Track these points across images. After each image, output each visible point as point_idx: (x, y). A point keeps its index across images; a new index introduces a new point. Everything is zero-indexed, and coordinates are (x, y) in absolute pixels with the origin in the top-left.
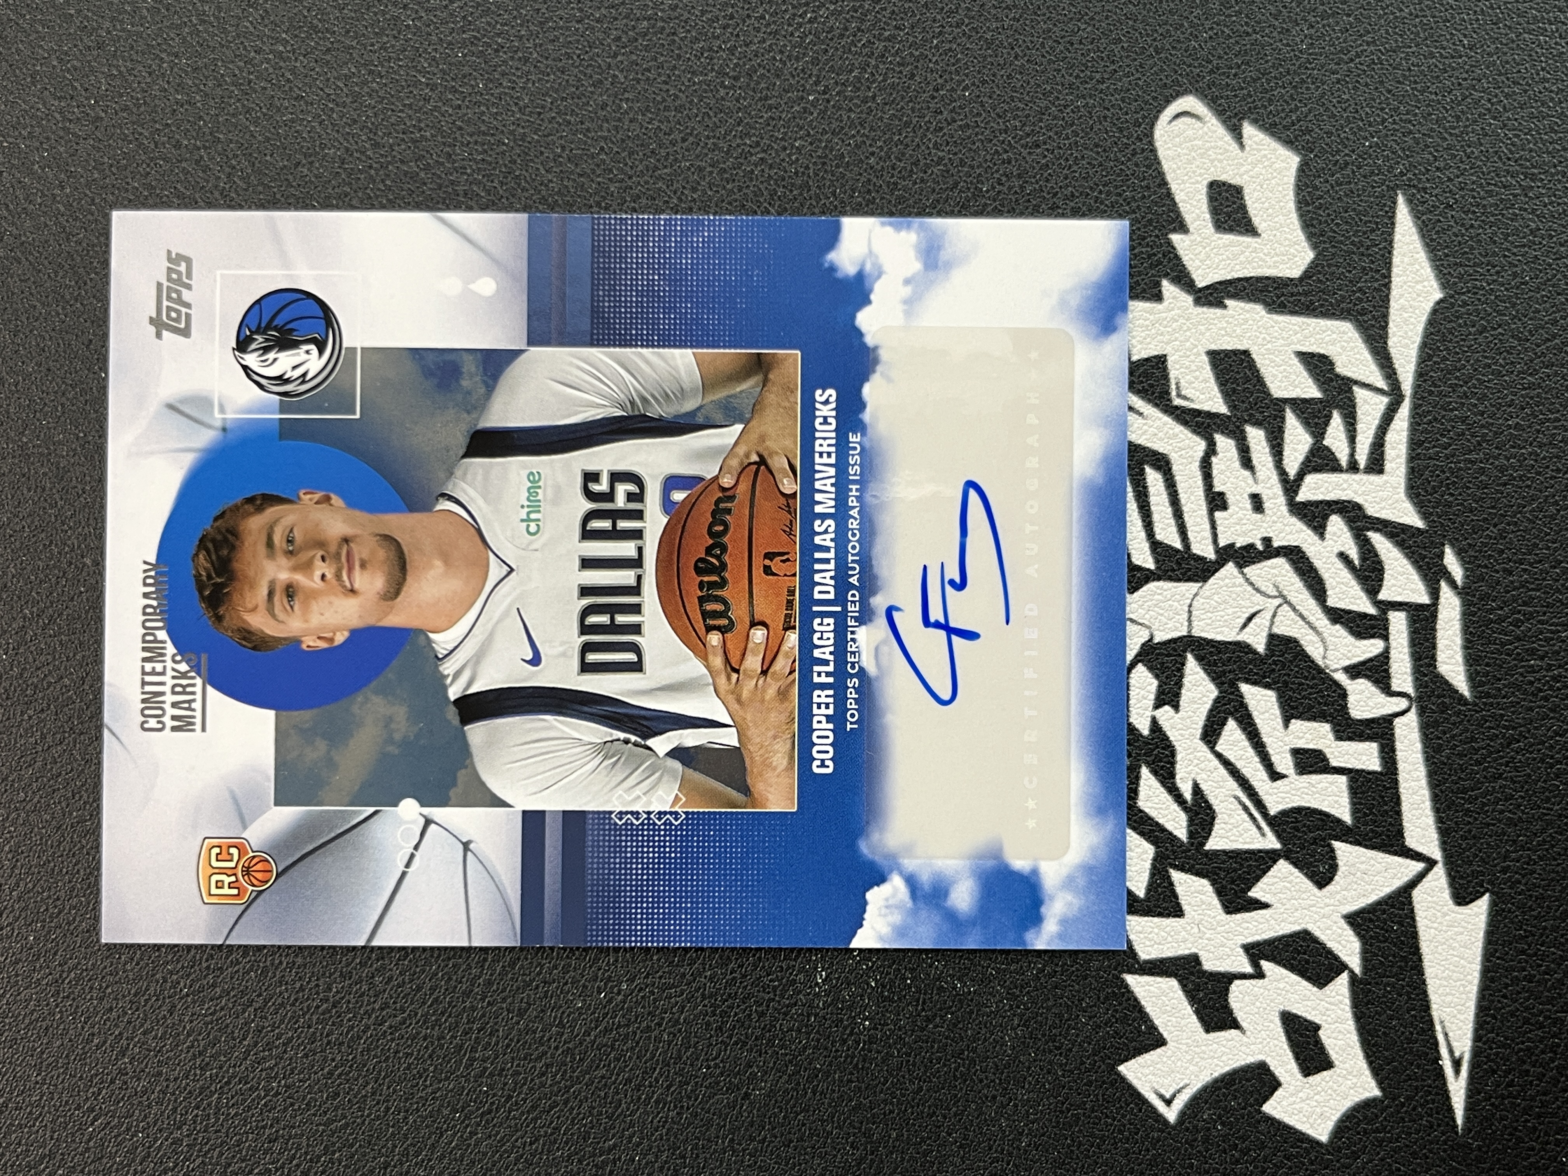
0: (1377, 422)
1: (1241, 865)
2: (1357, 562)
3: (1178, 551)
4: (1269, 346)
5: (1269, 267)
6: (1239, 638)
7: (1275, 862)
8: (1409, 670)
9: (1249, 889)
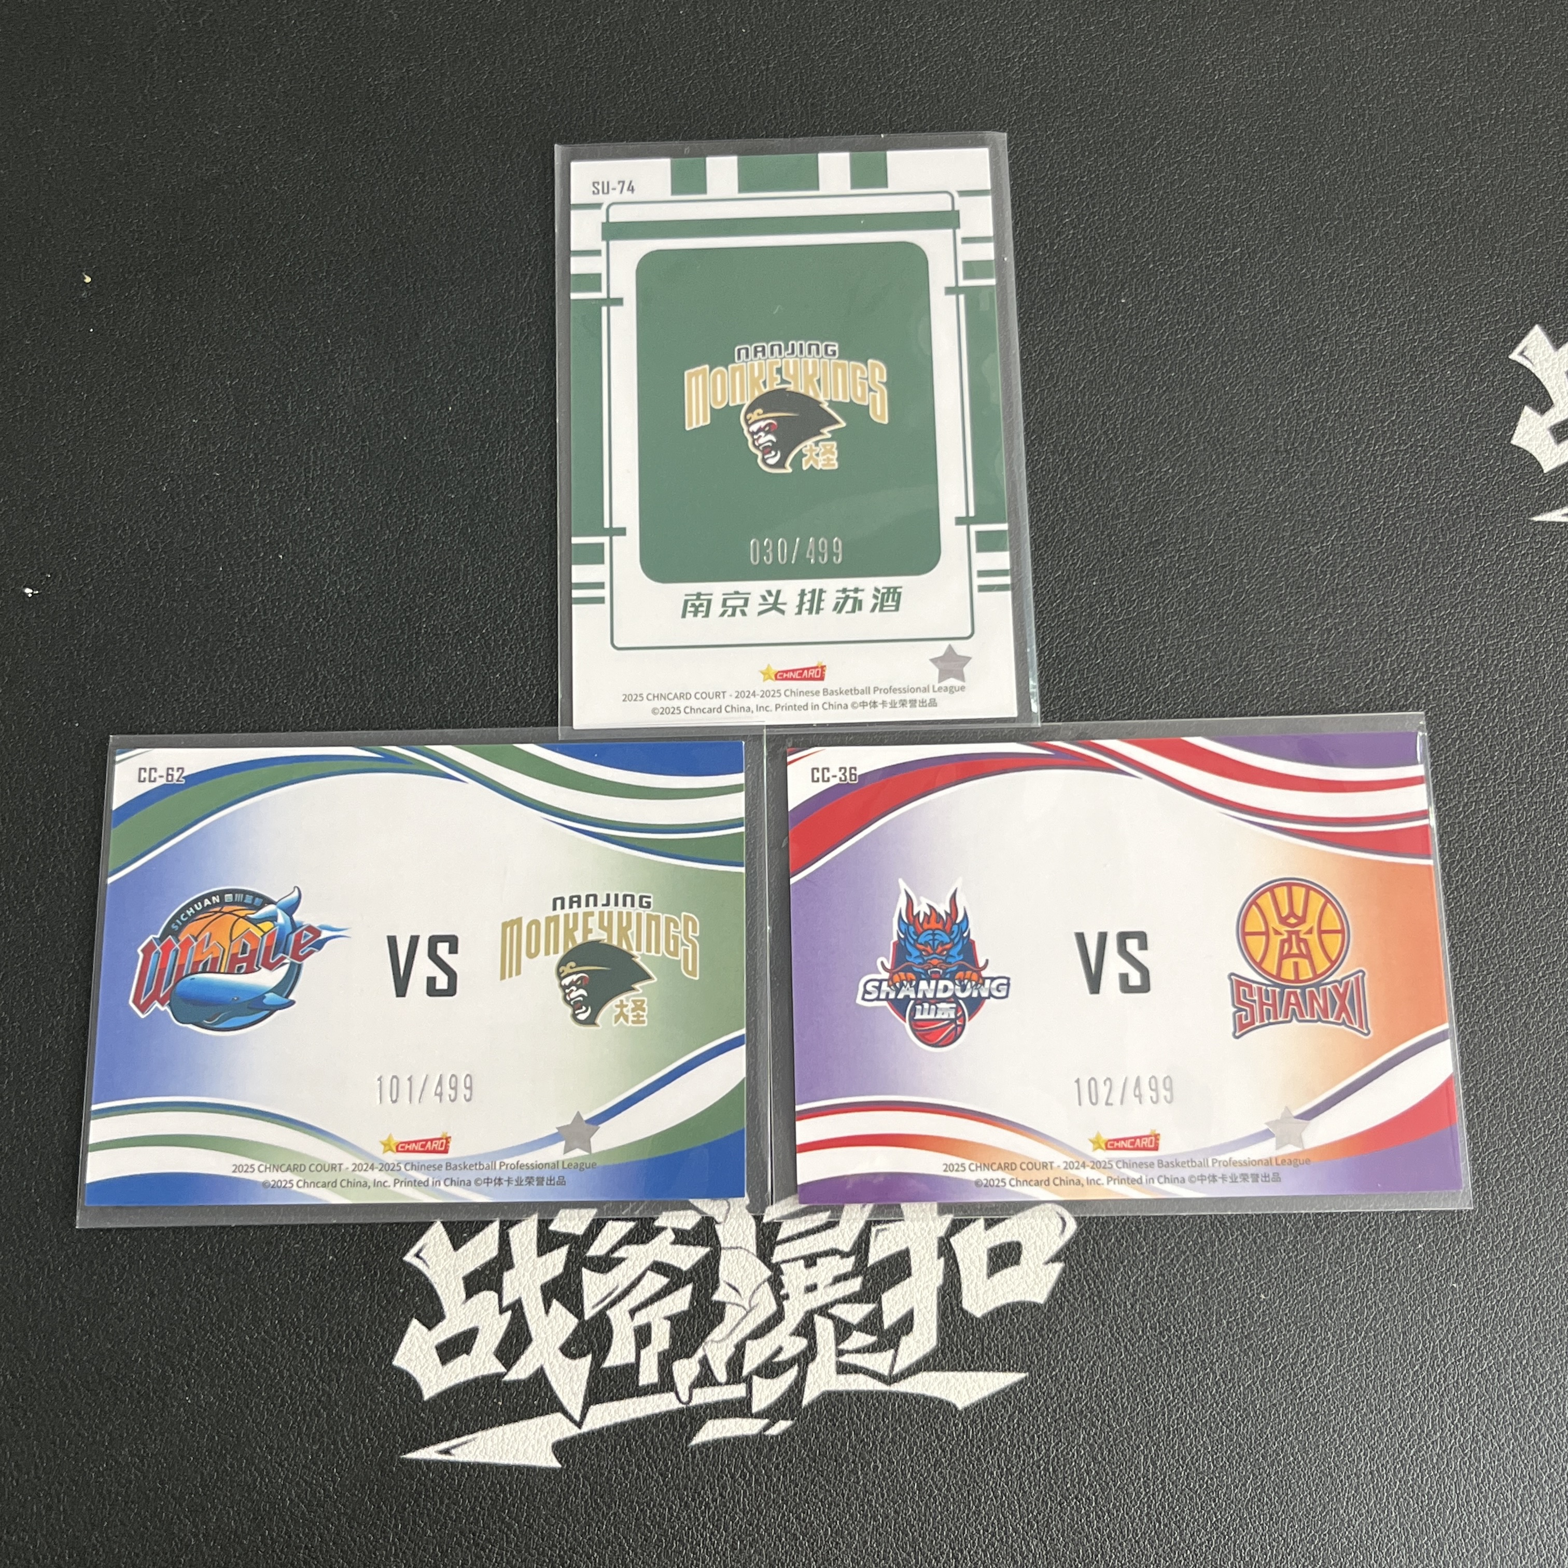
0: (871, 1368)
1: (573, 1293)
2: (776, 1360)
3: (776, 1237)
4: (916, 1290)
5: (968, 1286)
6: (721, 1282)
7: (576, 1316)
8: (707, 1401)
9: (558, 1300)
